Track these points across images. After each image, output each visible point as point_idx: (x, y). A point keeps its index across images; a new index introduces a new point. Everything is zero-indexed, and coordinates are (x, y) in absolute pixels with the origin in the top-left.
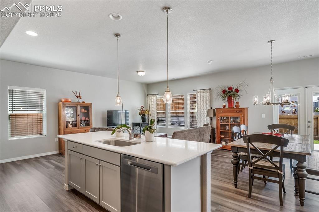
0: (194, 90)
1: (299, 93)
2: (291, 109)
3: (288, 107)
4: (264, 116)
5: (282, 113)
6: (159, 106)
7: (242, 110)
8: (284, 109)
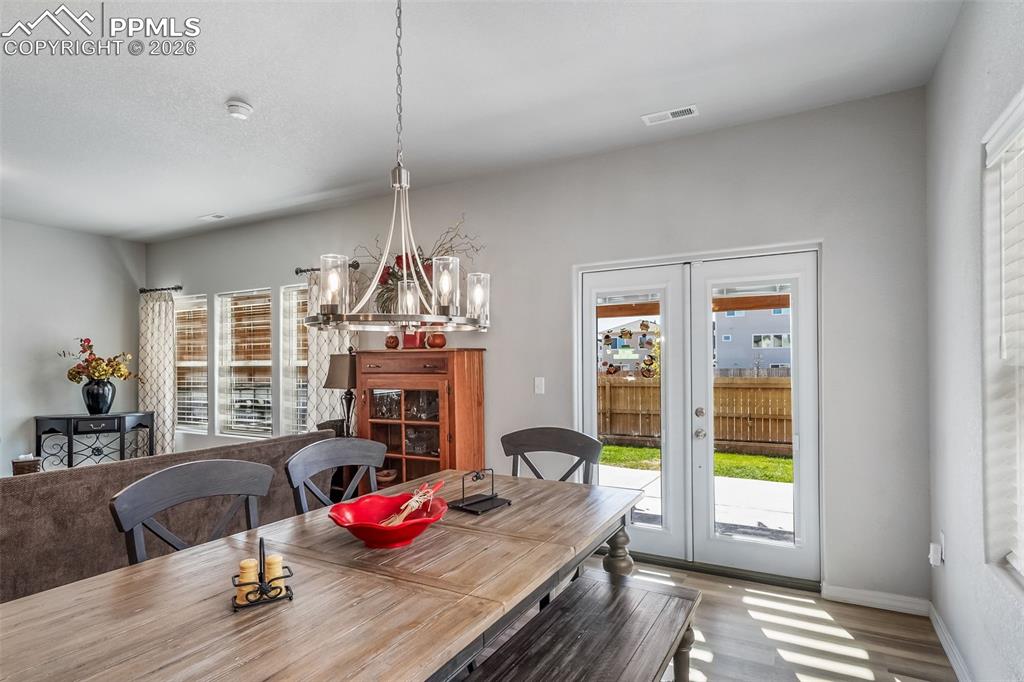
0: (298, 271)
1: (664, 286)
2: (636, 356)
3: (627, 346)
4: (541, 385)
5: (609, 372)
6: (186, 342)
7: (443, 360)
8: (616, 357)
